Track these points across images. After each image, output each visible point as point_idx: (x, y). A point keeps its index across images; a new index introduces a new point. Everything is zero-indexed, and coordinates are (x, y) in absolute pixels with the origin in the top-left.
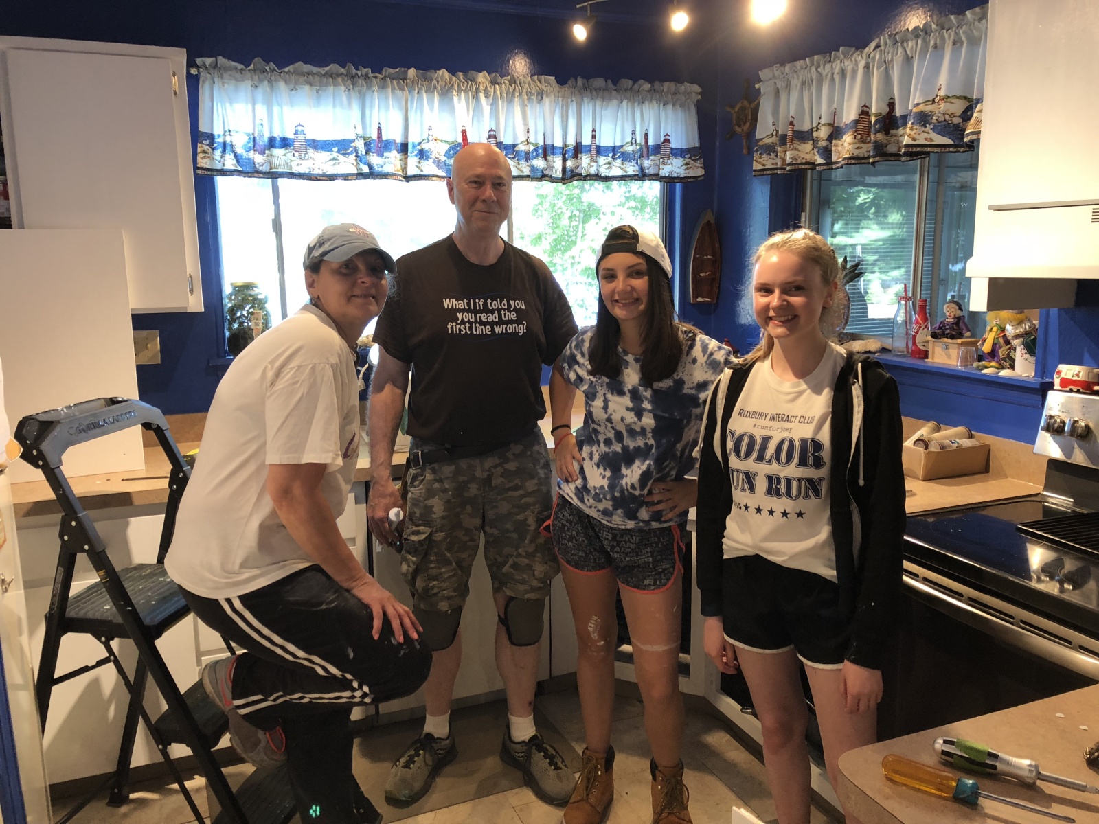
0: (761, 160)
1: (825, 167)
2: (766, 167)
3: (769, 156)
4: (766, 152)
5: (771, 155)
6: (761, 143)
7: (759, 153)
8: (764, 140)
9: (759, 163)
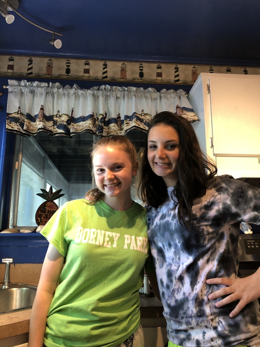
0: (11, 125)
1: (64, 135)
2: (14, 129)
3: (16, 124)
4: (14, 121)
5: (17, 123)
6: (10, 116)
7: (9, 120)
8: (12, 115)
9: (10, 126)
